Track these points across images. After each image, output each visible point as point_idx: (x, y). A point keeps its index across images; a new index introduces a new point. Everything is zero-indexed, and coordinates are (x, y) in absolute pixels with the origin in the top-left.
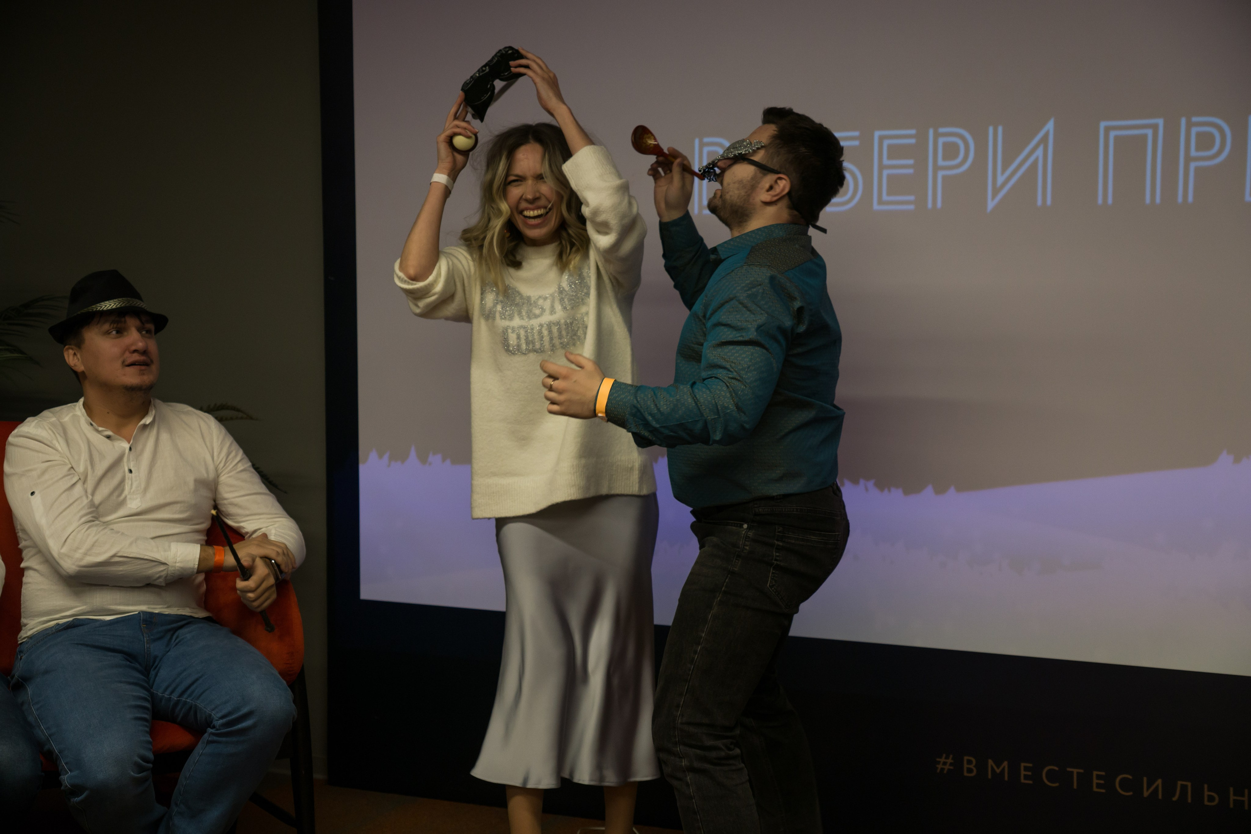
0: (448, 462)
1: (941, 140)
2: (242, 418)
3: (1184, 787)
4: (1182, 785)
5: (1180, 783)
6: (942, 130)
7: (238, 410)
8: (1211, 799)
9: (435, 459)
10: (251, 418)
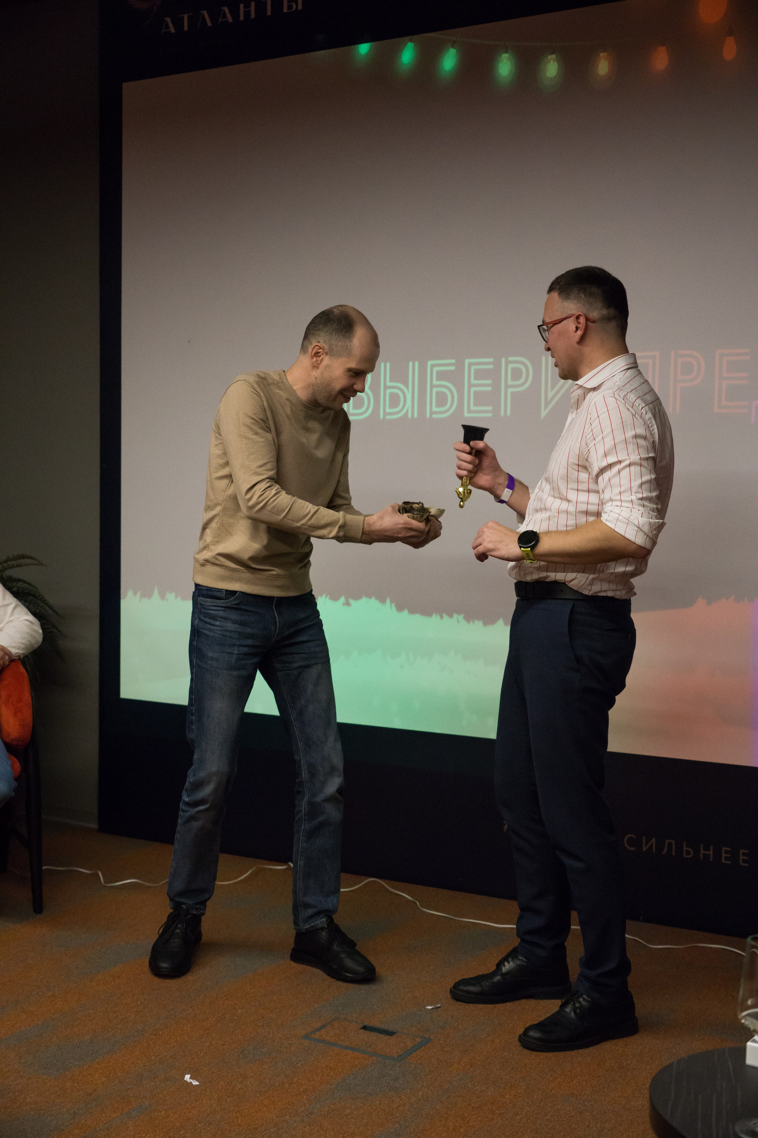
0: (179, 598)
1: (510, 366)
2: (35, 564)
3: (670, 844)
4: (669, 843)
5: (667, 841)
6: (511, 359)
7: (34, 559)
8: (688, 853)
9: (170, 596)
10: (42, 565)
